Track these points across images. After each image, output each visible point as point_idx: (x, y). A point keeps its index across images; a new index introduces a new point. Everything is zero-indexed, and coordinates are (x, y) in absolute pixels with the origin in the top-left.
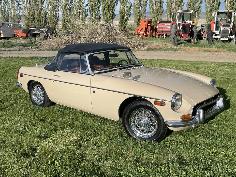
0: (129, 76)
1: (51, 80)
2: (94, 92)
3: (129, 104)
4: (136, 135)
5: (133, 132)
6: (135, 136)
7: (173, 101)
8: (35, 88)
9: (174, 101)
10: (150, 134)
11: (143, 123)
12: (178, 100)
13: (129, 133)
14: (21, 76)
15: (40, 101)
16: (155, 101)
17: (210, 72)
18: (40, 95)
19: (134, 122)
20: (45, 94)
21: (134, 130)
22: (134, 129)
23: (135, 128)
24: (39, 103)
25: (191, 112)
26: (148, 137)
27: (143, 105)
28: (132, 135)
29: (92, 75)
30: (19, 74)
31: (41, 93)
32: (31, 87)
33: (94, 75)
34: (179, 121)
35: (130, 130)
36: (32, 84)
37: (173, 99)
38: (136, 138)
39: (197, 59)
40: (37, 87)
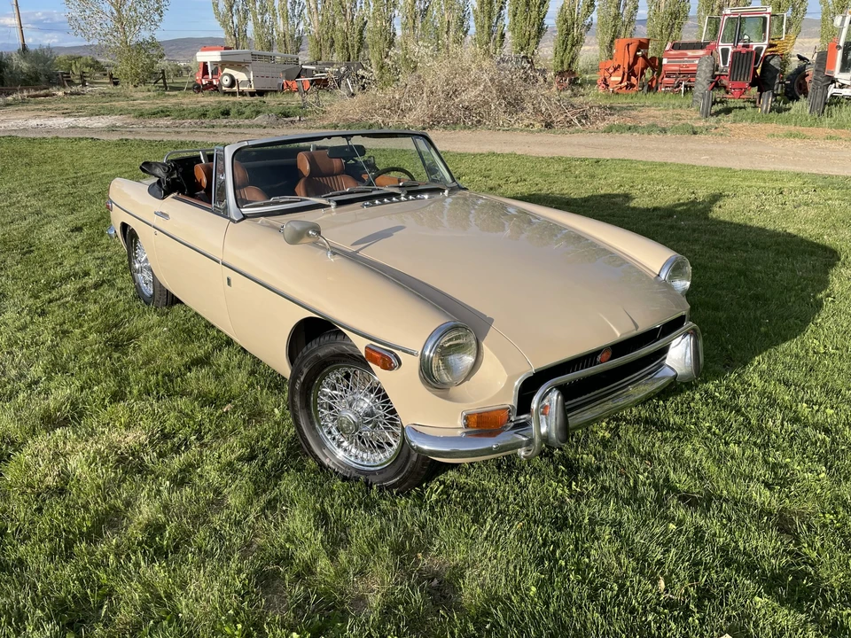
0: (309, 236)
2: (229, 282)
3: (309, 345)
4: (333, 454)
5: (322, 445)
6: (328, 460)
7: (427, 353)
11: (349, 422)
13: (309, 445)
16: (366, 347)
17: (767, 207)
21: (329, 437)
22: (330, 433)
23: (334, 430)
24: (149, 291)
25: (512, 401)
27: (351, 355)
28: (318, 452)
29: (233, 221)
33: (240, 221)
35: (312, 435)
37: (430, 346)
38: (331, 466)
39: (752, 162)
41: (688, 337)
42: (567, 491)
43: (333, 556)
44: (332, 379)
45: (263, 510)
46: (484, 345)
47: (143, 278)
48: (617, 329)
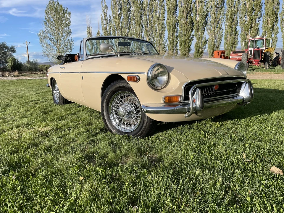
1: (59, 73)
2: (82, 78)
4: (116, 128)
6: (114, 130)
7: (149, 75)
10: (133, 128)
11: (122, 111)
13: (108, 125)
16: (128, 76)
24: (58, 101)
25: (182, 94)
26: (130, 131)
28: (111, 128)
33: (87, 60)
34: (162, 105)
35: (109, 121)
37: (150, 71)
38: (115, 132)
41: (247, 85)
42: (204, 136)
43: (115, 152)
44: (116, 100)
45: (90, 142)
46: (171, 74)
47: (57, 96)
48: (220, 72)
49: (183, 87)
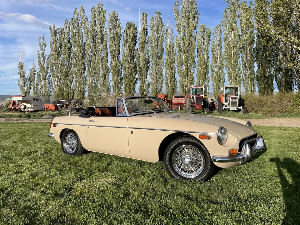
0: (169, 112)
1: (86, 125)
2: (132, 132)
6: (178, 177)
7: (219, 135)
8: (68, 137)
9: (221, 135)
12: (224, 134)
13: (171, 173)
14: (54, 126)
15: (72, 149)
18: (73, 143)
19: (177, 161)
20: (79, 142)
23: (178, 168)
24: (71, 152)
25: (238, 148)
28: (174, 175)
29: (130, 117)
30: (52, 124)
31: (74, 142)
32: (64, 135)
33: (131, 117)
34: (226, 156)
36: (64, 133)
37: (220, 132)
40: (70, 136)
48: (252, 132)
49: (239, 143)
